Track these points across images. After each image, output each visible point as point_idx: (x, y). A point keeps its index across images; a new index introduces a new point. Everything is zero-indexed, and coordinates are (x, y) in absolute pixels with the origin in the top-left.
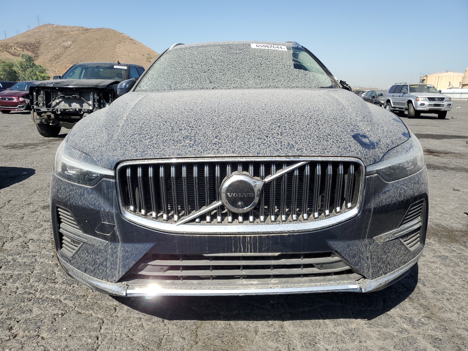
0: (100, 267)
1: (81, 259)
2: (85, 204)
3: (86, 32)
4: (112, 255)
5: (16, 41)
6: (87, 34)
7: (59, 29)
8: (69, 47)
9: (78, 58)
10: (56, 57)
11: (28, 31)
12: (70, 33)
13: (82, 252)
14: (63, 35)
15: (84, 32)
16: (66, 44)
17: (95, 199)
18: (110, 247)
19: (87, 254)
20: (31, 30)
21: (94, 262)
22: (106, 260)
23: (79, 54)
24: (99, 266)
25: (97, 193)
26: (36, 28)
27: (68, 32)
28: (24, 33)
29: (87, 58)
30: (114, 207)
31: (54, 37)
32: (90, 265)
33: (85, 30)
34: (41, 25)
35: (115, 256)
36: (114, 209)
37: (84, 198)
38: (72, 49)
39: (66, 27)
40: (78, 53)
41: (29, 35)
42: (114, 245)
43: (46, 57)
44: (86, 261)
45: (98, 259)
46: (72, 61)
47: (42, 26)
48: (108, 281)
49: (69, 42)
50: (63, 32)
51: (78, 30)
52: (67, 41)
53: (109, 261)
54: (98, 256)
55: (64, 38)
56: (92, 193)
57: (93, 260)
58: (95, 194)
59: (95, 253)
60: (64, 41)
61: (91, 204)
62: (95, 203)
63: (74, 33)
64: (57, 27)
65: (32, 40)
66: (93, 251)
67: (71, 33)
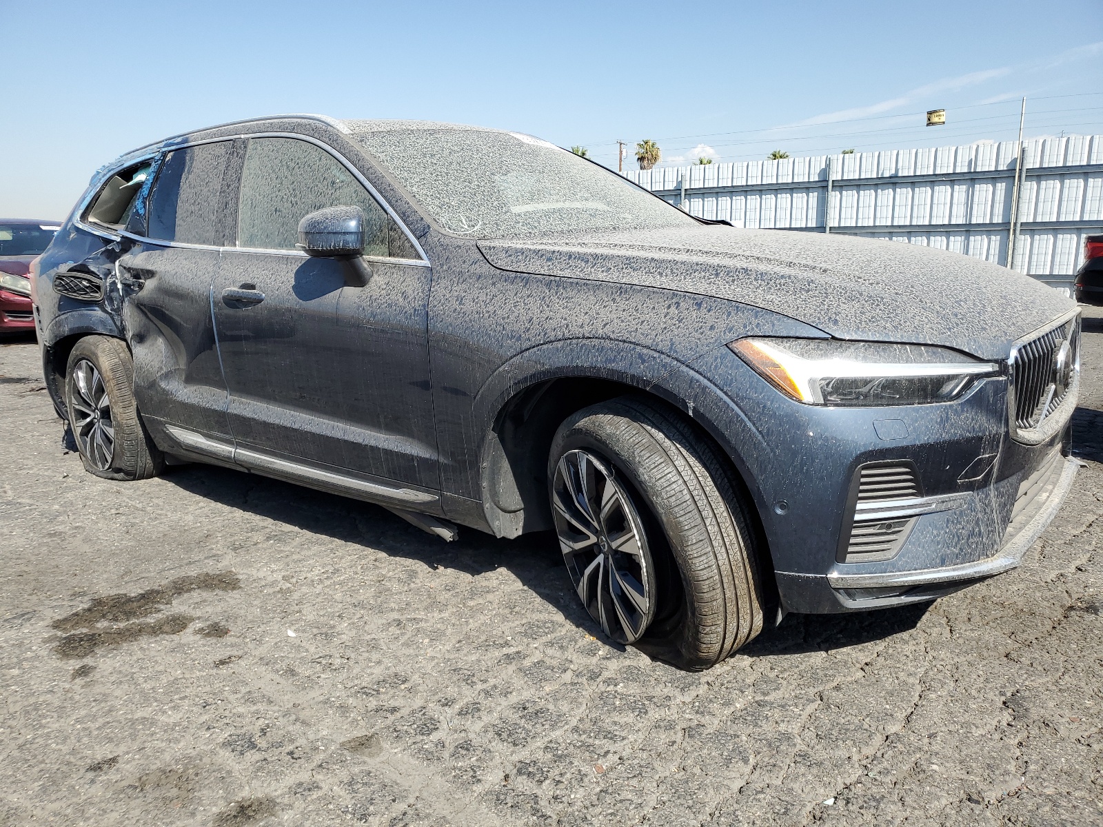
0: (971, 540)
1: (923, 547)
2: (955, 434)
4: (985, 510)
13: (922, 534)
17: (973, 420)
18: (977, 500)
19: (935, 532)
21: (956, 539)
22: (977, 524)
24: (968, 539)
25: (972, 408)
30: (1003, 422)
32: (948, 547)
35: (988, 510)
36: (1003, 426)
37: (952, 424)
42: (983, 493)
44: (938, 545)
45: (963, 528)
48: (988, 557)
53: (982, 523)
54: (960, 524)
56: (963, 411)
57: (954, 536)
58: (970, 411)
59: (953, 522)
61: (968, 431)
62: (973, 426)
66: (948, 521)
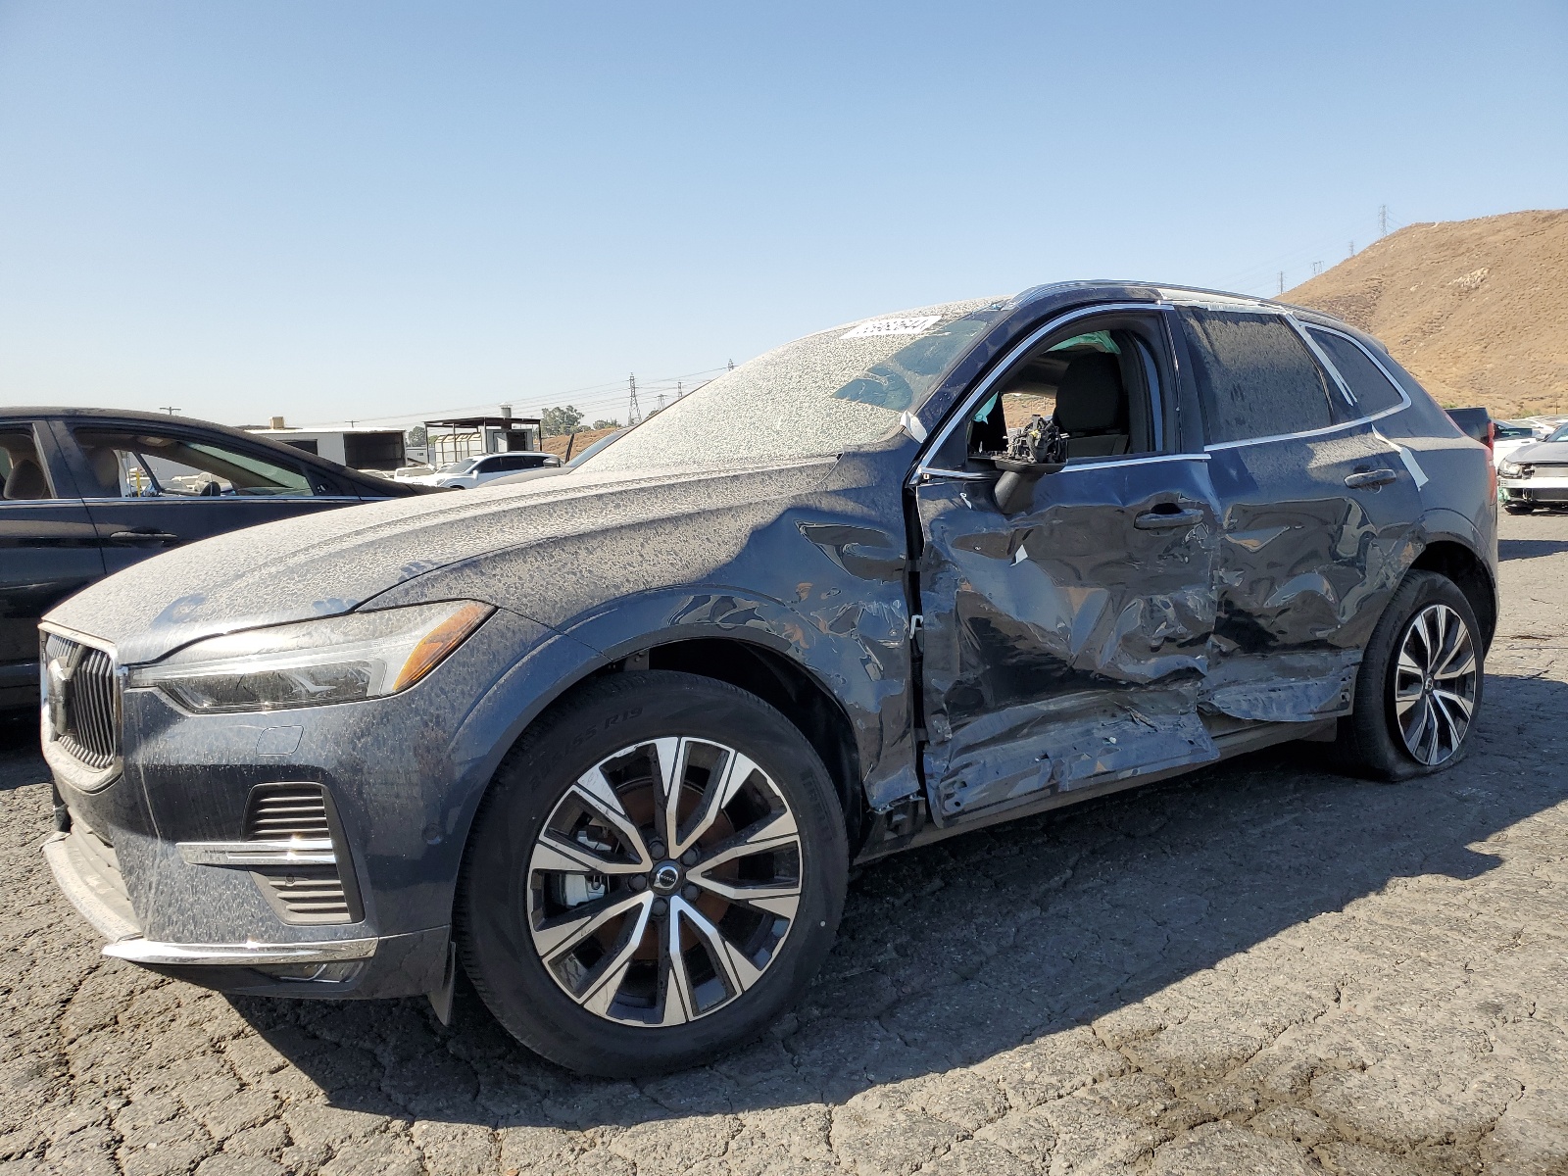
3: (1546, 224)
5: (1309, 297)
6: (1550, 234)
7: (1450, 234)
8: (1477, 288)
9: (1504, 321)
10: (1425, 328)
11: (1347, 260)
12: (1484, 240)
14: (1462, 250)
15: (1540, 227)
16: (1466, 280)
20: (1356, 254)
23: (1510, 306)
26: (1372, 247)
27: (1480, 239)
28: (1336, 268)
29: (1542, 314)
31: (1429, 262)
33: (1545, 220)
34: (1390, 231)
38: (1486, 291)
39: (1473, 223)
40: (1506, 301)
41: (1349, 273)
43: (1393, 331)
46: (1481, 334)
47: (1393, 236)
49: (1479, 272)
50: (1461, 242)
51: (1517, 224)
52: (1471, 269)
55: (1464, 261)
60: (1460, 272)
63: (1499, 237)
64: (1444, 228)
65: (1356, 286)
67: (1492, 238)
